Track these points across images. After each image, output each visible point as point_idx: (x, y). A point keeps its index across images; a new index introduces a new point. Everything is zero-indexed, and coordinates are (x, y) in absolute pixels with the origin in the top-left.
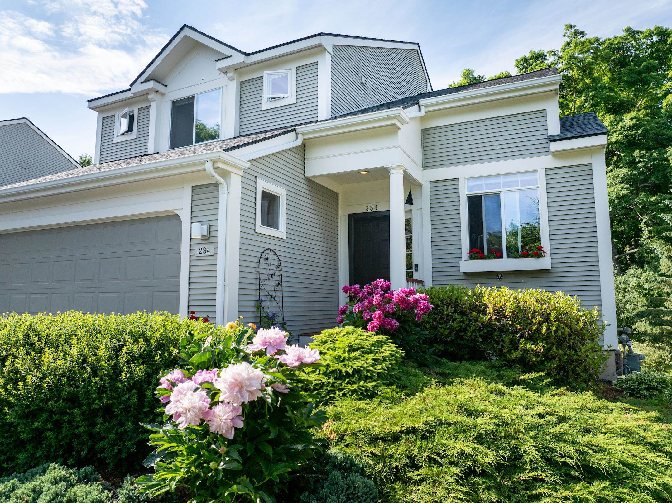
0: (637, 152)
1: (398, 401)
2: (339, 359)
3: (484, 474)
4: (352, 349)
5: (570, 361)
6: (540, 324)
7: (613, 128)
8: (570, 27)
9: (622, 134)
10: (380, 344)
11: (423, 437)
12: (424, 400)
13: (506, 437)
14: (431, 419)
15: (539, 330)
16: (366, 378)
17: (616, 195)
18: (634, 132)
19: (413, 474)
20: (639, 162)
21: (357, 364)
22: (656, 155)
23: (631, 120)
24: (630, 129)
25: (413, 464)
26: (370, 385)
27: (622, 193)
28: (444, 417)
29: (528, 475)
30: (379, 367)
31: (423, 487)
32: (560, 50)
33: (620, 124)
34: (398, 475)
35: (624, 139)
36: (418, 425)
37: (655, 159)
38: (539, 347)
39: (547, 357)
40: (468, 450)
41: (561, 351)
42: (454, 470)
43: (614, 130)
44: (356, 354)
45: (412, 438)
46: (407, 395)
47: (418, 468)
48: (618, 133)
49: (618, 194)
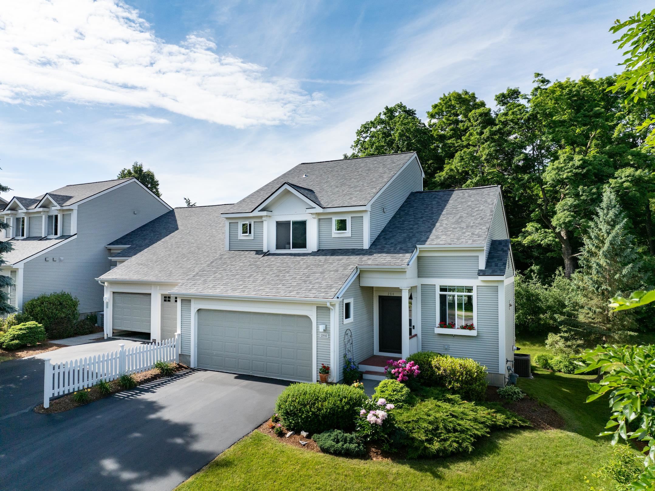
0: (581, 187)
1: (409, 409)
2: (390, 395)
3: (429, 431)
4: (394, 391)
5: (470, 389)
6: (459, 377)
7: (566, 166)
8: (538, 75)
9: (571, 171)
10: (402, 388)
11: (416, 422)
12: (416, 410)
13: (436, 422)
14: (418, 417)
15: (458, 378)
16: (399, 402)
17: (563, 221)
18: (580, 170)
19: (414, 431)
20: (582, 195)
21: (396, 397)
22: (594, 190)
23: (579, 161)
24: (578, 168)
25: (414, 429)
26: (401, 404)
27: (567, 220)
28: (421, 417)
29: (440, 431)
30: (403, 398)
31: (416, 434)
32: (529, 93)
33: (571, 164)
34: (411, 431)
35: (573, 176)
36: (415, 419)
37: (594, 194)
38: (458, 385)
39: (461, 388)
40: (426, 426)
41: (466, 386)
42: (423, 430)
43: (566, 167)
44: (395, 393)
45: (413, 422)
46: (411, 407)
47: (415, 429)
48: (568, 170)
49: (565, 220)
